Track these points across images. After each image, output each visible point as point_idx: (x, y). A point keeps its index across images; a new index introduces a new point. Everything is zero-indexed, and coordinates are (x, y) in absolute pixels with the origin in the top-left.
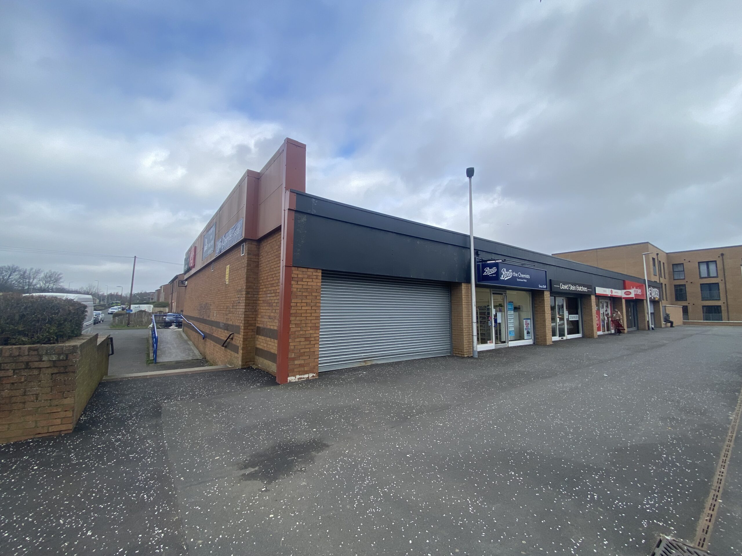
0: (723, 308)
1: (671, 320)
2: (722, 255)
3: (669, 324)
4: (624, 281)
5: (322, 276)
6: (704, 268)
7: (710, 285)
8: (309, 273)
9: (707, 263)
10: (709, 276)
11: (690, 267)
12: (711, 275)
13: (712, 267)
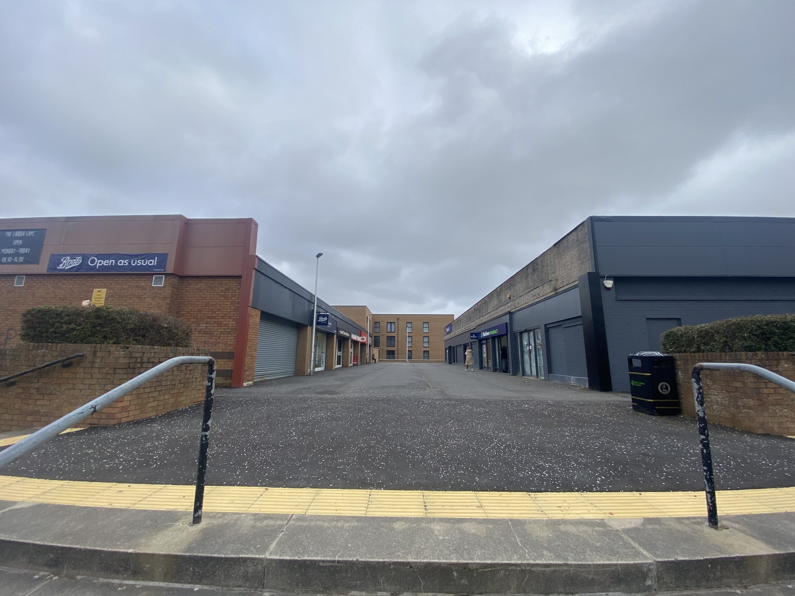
0: (396, 352)
1: (375, 358)
2: (398, 319)
3: (374, 361)
4: (361, 331)
5: (261, 317)
6: (389, 325)
7: (391, 337)
8: (256, 312)
9: (391, 323)
10: (391, 332)
11: (383, 324)
12: (392, 331)
13: (393, 325)
